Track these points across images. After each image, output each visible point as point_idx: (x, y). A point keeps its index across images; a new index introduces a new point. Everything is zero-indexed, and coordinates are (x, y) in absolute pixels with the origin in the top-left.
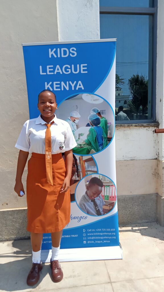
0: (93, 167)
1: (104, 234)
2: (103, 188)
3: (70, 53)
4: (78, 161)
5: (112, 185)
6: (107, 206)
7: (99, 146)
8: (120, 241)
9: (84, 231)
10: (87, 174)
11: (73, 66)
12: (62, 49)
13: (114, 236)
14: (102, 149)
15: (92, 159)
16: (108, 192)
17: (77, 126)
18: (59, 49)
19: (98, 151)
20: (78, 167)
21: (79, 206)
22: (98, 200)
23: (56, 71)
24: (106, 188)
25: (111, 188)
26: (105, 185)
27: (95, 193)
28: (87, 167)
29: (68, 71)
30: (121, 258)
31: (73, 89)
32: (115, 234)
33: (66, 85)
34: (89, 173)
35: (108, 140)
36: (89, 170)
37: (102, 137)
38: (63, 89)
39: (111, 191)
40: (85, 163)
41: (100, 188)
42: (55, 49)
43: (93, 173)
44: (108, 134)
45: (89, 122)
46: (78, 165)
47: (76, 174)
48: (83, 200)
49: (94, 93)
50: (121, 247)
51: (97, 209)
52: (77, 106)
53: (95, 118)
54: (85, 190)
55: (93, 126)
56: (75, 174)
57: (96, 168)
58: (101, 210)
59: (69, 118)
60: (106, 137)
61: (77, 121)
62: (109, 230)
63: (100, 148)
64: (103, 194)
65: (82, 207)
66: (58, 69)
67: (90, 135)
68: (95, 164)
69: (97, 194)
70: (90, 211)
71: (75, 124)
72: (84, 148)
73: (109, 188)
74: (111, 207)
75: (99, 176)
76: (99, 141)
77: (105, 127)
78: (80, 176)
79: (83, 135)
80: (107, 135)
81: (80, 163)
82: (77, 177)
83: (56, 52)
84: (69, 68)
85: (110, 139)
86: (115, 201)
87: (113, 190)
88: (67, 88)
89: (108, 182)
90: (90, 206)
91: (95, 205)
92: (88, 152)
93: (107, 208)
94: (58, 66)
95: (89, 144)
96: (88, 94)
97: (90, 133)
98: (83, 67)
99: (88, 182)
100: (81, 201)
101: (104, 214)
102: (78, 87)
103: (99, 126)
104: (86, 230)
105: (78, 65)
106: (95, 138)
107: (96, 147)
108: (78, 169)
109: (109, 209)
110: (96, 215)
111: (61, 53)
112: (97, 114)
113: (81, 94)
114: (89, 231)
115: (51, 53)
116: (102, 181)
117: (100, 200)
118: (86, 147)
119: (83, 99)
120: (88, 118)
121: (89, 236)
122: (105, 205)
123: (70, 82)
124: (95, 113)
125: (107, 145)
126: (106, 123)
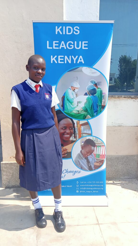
0: (88, 130)
1: (94, 185)
2: (95, 148)
3: (74, 31)
4: (76, 125)
5: (103, 146)
6: (98, 162)
7: (94, 113)
8: (107, 192)
9: (78, 182)
10: (82, 136)
11: (76, 42)
12: (67, 27)
13: (102, 187)
14: (97, 115)
15: (87, 124)
16: (99, 151)
17: (76, 94)
18: (64, 27)
19: (93, 116)
20: (76, 130)
21: (75, 163)
22: (90, 158)
23: (61, 46)
24: (98, 148)
25: (102, 148)
26: (97, 145)
27: (88, 152)
28: (83, 130)
29: (71, 47)
30: (107, 206)
31: (75, 62)
32: (103, 186)
33: (69, 59)
34: (85, 135)
35: (102, 108)
36: (84, 132)
37: (97, 105)
38: (66, 62)
39: (102, 150)
40: (82, 126)
41: (93, 148)
42: (61, 27)
43: (88, 135)
44: (103, 102)
45: (87, 92)
46: (75, 128)
47: (74, 135)
48: (78, 157)
49: (93, 67)
50: (107, 197)
51: (89, 166)
52: (77, 77)
53: (92, 89)
54: (80, 149)
55: (90, 95)
56: (72, 136)
57: (91, 131)
58: (93, 166)
59: (70, 87)
60: (101, 105)
61: (76, 90)
62: (98, 182)
63: (95, 114)
64: (95, 153)
65: (77, 164)
66: (63, 45)
67: (87, 103)
68: (90, 128)
69: (90, 153)
70: (83, 166)
71: (75, 93)
72: (81, 114)
73: (100, 148)
74: (101, 163)
75: (93, 138)
76: (94, 108)
77: (100, 96)
78: (77, 137)
79: (81, 103)
80: (101, 103)
81: (77, 126)
82: (74, 138)
83: (62, 30)
84: (72, 44)
85: (103, 107)
86: (105, 159)
87: (104, 149)
88: (70, 62)
89: (100, 143)
90: (84, 162)
91: (88, 162)
92: (85, 117)
93: (98, 164)
94: (63, 42)
95: (86, 110)
96: (87, 68)
97: (87, 101)
98: (85, 44)
99: (83, 142)
100: (76, 158)
101: (95, 170)
102: (79, 61)
103: (95, 95)
104: (79, 182)
105: (80, 42)
106: (92, 105)
107: (92, 113)
108: (75, 131)
109: (99, 165)
110: (88, 170)
111: (66, 31)
112: (94, 85)
113: (82, 67)
114: (82, 183)
115: (57, 30)
116: (95, 142)
117: (92, 158)
118: (83, 113)
119: (83, 72)
120: (87, 88)
121: (82, 187)
122: (96, 162)
123: (73, 56)
124: (92, 84)
125: (101, 112)
126: (101, 93)
